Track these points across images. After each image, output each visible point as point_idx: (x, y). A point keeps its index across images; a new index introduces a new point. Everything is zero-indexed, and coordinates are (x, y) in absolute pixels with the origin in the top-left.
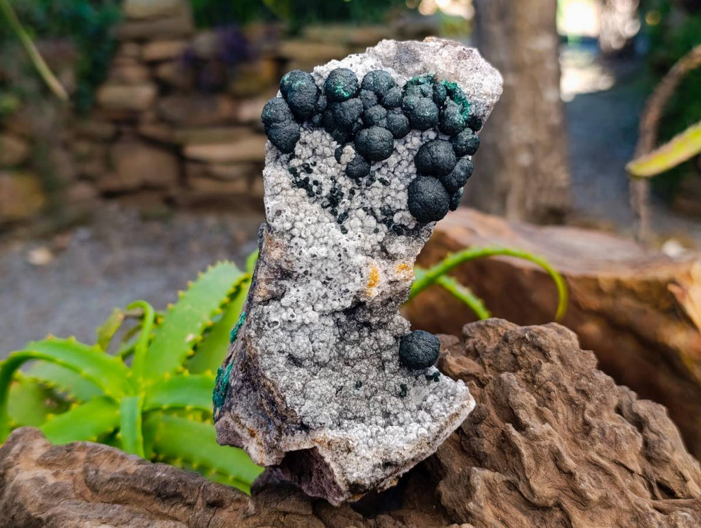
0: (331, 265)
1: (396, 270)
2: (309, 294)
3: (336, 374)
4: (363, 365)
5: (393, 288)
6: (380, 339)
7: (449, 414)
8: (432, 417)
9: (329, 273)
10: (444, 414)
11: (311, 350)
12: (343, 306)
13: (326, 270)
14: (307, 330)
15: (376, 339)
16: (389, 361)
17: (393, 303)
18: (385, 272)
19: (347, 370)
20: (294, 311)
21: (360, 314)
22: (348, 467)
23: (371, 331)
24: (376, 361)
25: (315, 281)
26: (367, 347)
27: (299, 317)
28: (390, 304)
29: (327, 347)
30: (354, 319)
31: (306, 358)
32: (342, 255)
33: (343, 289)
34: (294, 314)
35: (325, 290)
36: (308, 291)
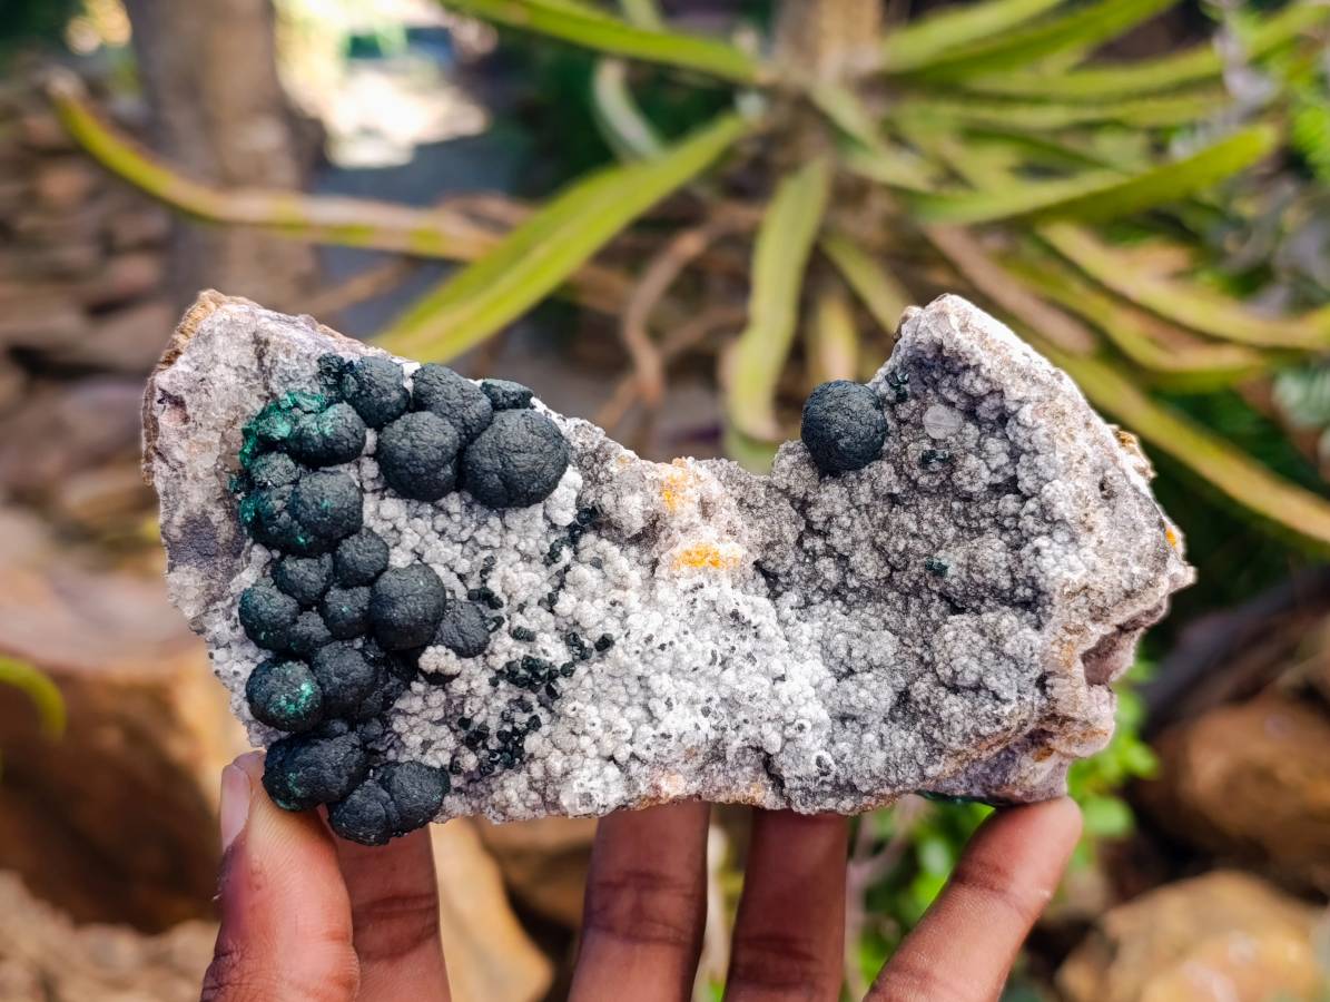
9: (702, 662)
18: (685, 531)
22: (1120, 586)
31: (889, 683)
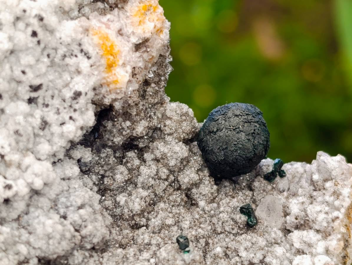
0: (27, 59)
1: (137, 19)
2: (17, 132)
3: (131, 251)
4: (162, 214)
5: (145, 55)
6: (164, 156)
7: (343, 210)
8: (318, 231)
9: (31, 78)
10: (336, 214)
11: (72, 230)
12: (82, 128)
13: (24, 72)
14: (44, 202)
15: (157, 160)
16: (196, 185)
17: (153, 85)
18: (120, 33)
19: (143, 236)
20: (5, 178)
21: (111, 132)
23: (141, 152)
24: (177, 196)
25: (12, 104)
26: (152, 182)
27: (21, 182)
28: (150, 90)
29: (95, 213)
30: (105, 146)
31: (73, 249)
32: (39, 31)
33: (68, 94)
34: (9, 182)
35: (38, 113)
36: (12, 127)
